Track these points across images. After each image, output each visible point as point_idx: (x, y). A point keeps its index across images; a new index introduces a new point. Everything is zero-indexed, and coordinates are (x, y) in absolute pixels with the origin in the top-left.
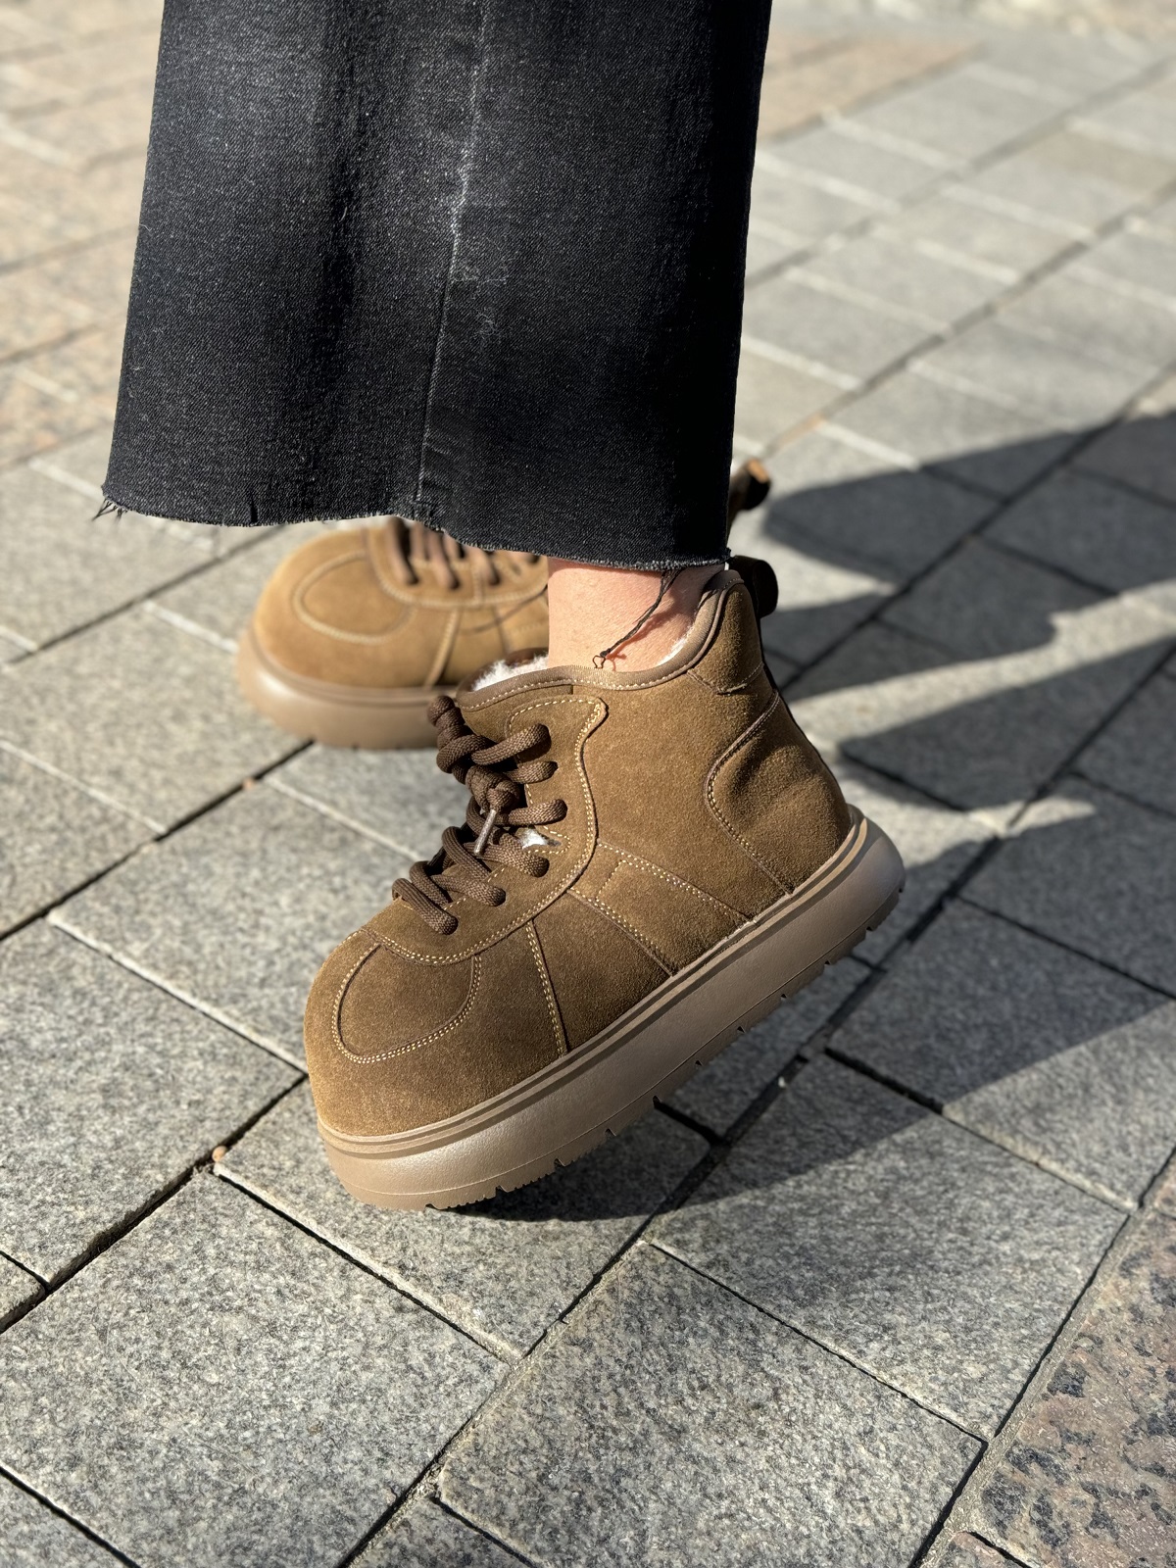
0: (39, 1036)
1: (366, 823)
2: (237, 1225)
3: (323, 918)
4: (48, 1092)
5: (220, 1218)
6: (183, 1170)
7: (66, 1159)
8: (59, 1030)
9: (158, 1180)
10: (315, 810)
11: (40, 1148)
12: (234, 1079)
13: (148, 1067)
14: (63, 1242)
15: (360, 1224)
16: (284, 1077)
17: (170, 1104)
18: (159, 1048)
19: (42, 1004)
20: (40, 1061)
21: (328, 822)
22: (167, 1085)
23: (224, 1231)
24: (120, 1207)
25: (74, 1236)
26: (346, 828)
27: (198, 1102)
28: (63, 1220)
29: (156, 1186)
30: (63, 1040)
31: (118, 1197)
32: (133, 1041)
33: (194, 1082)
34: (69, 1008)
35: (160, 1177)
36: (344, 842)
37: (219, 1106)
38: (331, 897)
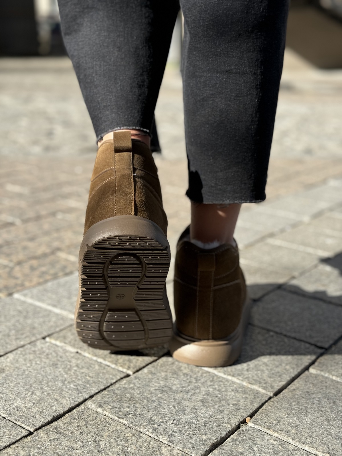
0: (175, 386)
2: (263, 440)
4: (182, 402)
5: (256, 438)
6: (237, 424)
7: (194, 421)
8: (182, 384)
9: (229, 427)
11: (184, 418)
12: (246, 398)
13: (215, 394)
14: (200, 446)
15: (308, 440)
16: (264, 397)
17: (226, 405)
18: (217, 389)
19: (173, 377)
20: (177, 393)
22: (224, 400)
23: (258, 443)
24: (218, 435)
25: (204, 444)
27: (236, 404)
28: (198, 439)
29: (228, 429)
30: (183, 387)
31: (215, 432)
32: (208, 387)
33: (233, 399)
34: (184, 378)
35: (229, 426)
37: (244, 405)
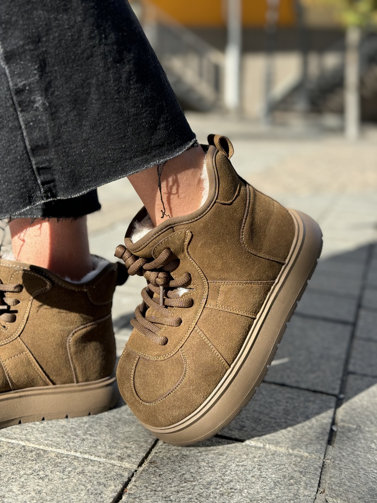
1: (47, 445)
3: (40, 492)
10: (19, 445)
21: (27, 448)
26: (39, 449)
36: (39, 455)
38: (41, 481)
